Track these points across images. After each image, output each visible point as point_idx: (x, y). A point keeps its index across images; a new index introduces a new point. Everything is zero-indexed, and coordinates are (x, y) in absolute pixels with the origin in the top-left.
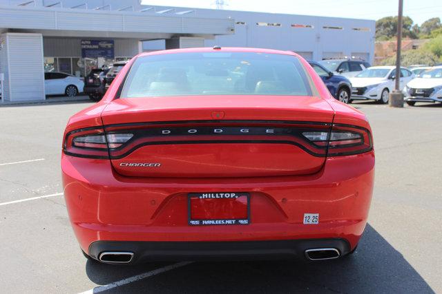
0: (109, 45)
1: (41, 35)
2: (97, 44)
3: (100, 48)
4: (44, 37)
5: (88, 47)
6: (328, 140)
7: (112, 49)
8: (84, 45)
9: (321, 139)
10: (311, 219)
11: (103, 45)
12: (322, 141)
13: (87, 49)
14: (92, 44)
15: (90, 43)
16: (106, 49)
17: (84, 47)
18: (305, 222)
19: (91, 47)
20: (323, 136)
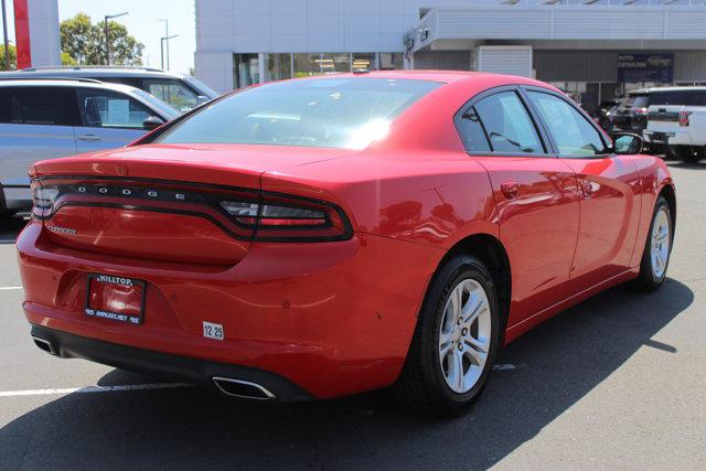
0: (665, 62)
1: (530, 47)
2: (645, 61)
3: (649, 67)
4: (535, 52)
5: (630, 65)
6: (259, 216)
7: (670, 68)
8: (622, 61)
9: (251, 214)
10: (213, 330)
11: (655, 62)
12: (251, 217)
13: (625, 69)
14: (635, 61)
15: (632, 58)
16: (660, 68)
17: (623, 65)
18: (205, 335)
19: (633, 65)
20: (253, 210)
